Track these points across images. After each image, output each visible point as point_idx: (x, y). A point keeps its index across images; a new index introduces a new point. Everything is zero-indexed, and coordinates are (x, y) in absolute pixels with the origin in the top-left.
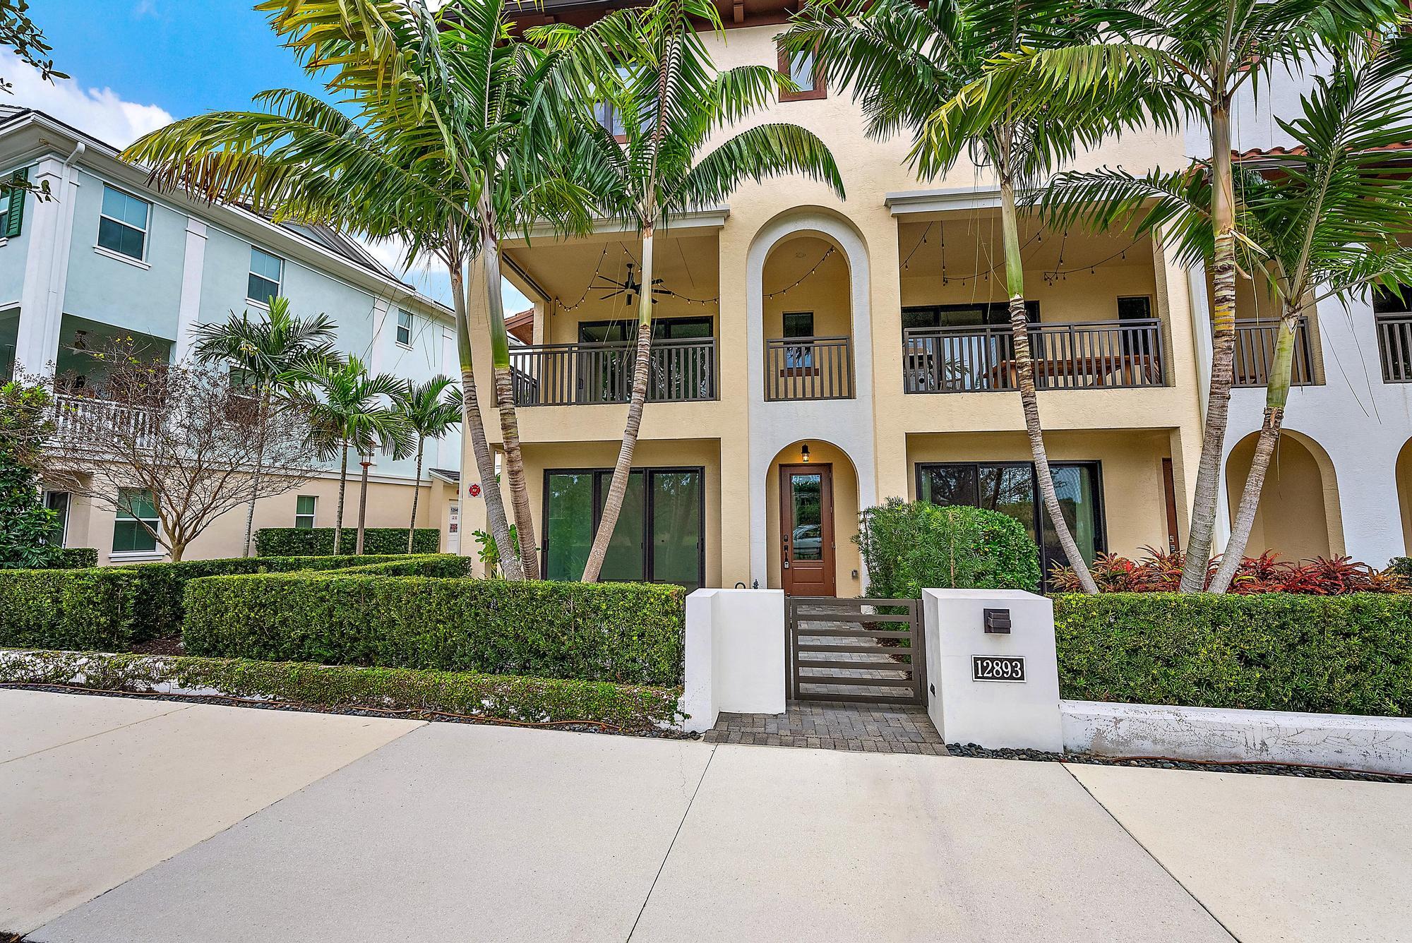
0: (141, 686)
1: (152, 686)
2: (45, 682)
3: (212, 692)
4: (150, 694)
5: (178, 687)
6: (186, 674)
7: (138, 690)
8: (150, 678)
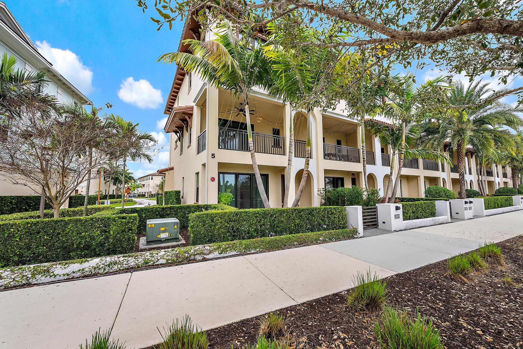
0: (199, 257)
1: (205, 256)
2: (138, 267)
3: (234, 253)
4: (204, 260)
5: (218, 254)
6: (221, 249)
7: (197, 260)
8: (204, 254)
